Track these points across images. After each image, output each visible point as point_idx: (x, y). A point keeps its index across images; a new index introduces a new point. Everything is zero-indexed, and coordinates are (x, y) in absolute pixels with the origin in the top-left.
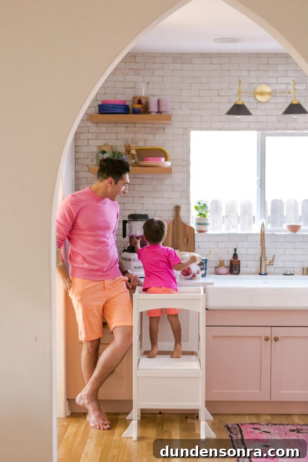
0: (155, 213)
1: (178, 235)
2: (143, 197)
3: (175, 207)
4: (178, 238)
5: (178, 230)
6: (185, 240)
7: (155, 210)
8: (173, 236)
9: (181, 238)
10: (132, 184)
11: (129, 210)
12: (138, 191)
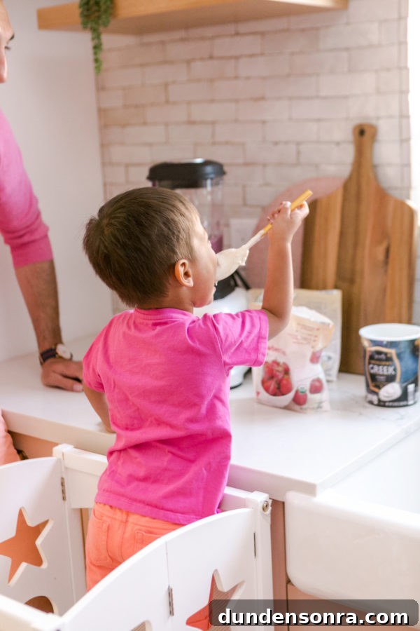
0: (298, 153)
1: (357, 233)
2: (263, 98)
3: (355, 129)
4: (356, 245)
5: (357, 216)
6: (380, 252)
7: (298, 144)
8: (342, 234)
9: (368, 242)
10: (230, 58)
11: (227, 143)
12: (248, 78)
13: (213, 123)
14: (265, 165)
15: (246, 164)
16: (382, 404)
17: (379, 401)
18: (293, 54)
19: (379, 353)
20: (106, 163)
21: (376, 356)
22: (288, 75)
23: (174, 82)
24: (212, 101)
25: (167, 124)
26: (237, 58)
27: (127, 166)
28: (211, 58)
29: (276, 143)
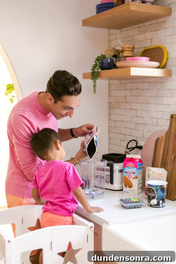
0: (157, 122)
2: (149, 103)
3: (171, 116)
6: (173, 157)
7: (157, 119)
9: (170, 154)
10: (142, 89)
11: (140, 116)
12: (146, 96)
13: (136, 110)
14: (149, 125)
15: (144, 124)
16: (151, 206)
17: (150, 205)
18: (157, 90)
19: (151, 189)
20: (110, 120)
21: (150, 190)
22: (156, 96)
23: (127, 96)
24: (136, 103)
25: (125, 109)
26: (143, 90)
27: (115, 121)
28: (137, 89)
29: (152, 118)
